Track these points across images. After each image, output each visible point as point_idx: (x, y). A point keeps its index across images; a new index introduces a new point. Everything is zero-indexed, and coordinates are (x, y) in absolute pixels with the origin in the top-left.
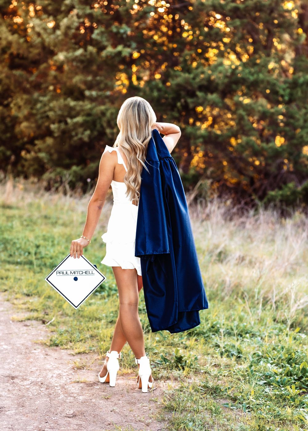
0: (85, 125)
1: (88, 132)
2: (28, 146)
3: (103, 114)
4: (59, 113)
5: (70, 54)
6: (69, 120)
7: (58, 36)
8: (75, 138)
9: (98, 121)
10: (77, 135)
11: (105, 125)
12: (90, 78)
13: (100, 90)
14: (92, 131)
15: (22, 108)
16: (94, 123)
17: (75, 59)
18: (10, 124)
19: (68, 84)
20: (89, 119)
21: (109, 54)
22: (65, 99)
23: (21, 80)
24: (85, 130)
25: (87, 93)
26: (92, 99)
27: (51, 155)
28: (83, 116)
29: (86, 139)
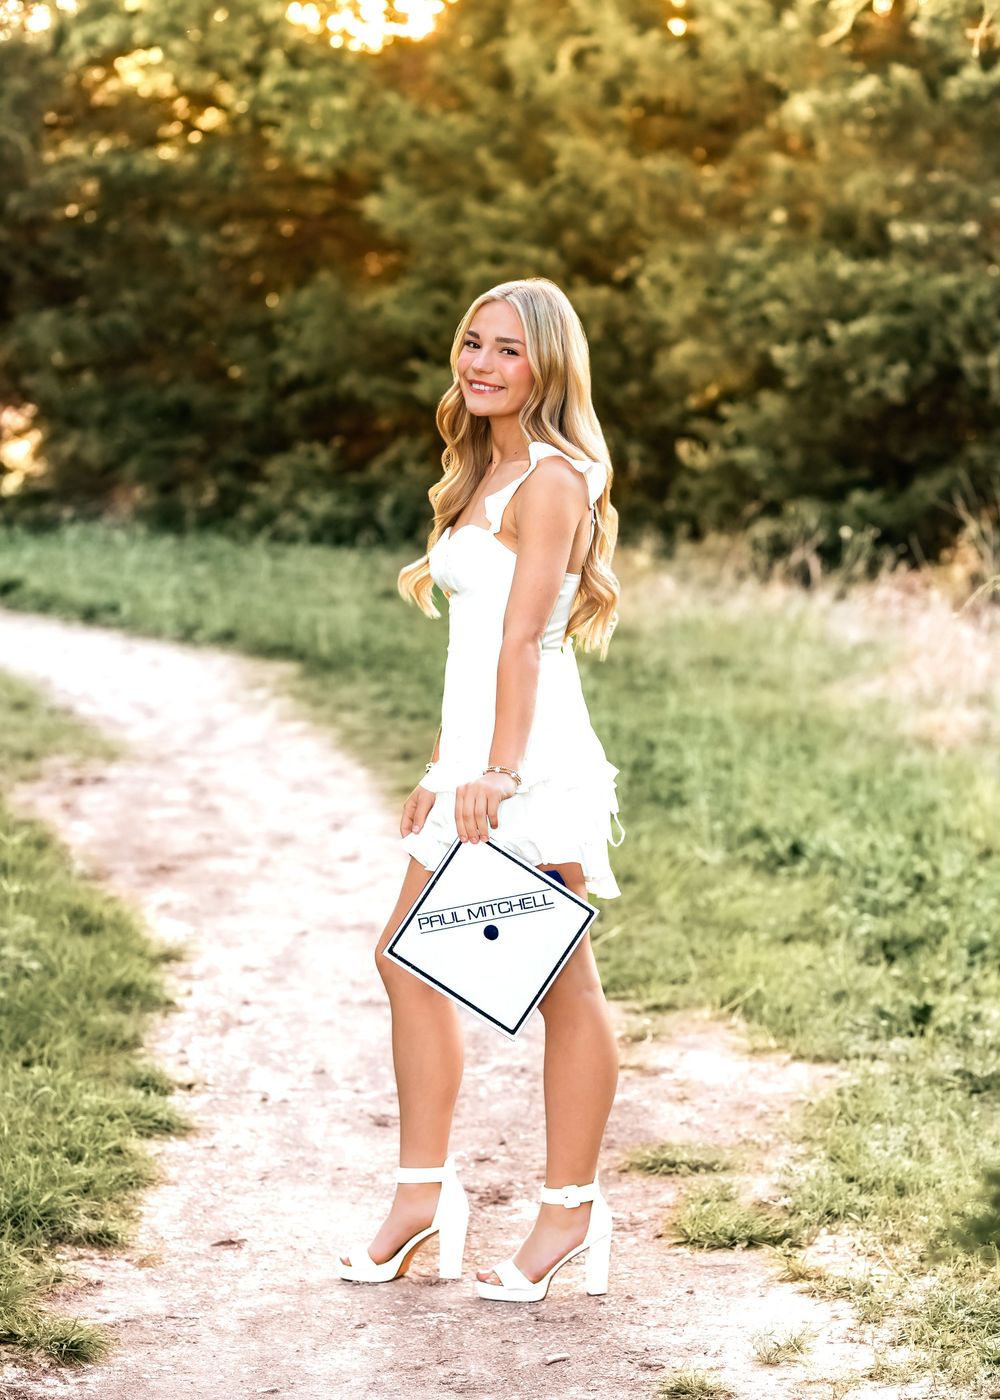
0: (888, 344)
1: (901, 370)
2: (700, 426)
3: (950, 302)
4: (805, 304)
5: (835, 97)
6: (834, 330)
7: (790, 33)
8: (859, 393)
9: (936, 329)
10: (862, 379)
11: (957, 341)
12: (905, 178)
13: (946, 218)
14: (914, 364)
15: (678, 291)
16: (922, 337)
17: (850, 113)
18: (638, 351)
19: (833, 201)
20: (902, 321)
21: (969, 91)
22: (820, 257)
23: (670, 191)
24: (892, 362)
25: (897, 231)
26: (915, 252)
27: (779, 453)
28: (882, 312)
29: (895, 394)
